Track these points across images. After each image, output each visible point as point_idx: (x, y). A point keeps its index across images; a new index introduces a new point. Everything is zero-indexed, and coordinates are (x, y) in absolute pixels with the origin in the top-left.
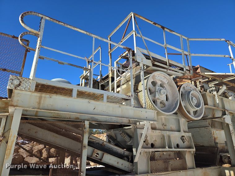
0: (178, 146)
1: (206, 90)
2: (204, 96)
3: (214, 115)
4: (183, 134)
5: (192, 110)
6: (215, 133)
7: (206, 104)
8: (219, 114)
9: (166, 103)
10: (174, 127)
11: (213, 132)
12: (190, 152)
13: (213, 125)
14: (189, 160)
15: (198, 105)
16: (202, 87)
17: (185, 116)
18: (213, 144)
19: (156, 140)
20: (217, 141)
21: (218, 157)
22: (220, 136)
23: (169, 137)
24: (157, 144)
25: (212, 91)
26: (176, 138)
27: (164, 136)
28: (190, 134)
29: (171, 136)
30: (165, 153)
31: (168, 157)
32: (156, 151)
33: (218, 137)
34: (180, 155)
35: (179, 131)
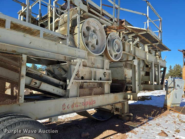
0: (101, 79)
1: (125, 40)
2: (124, 44)
3: (128, 59)
4: (105, 71)
5: (114, 54)
6: (126, 71)
7: (124, 50)
8: (131, 58)
9: (96, 46)
10: (100, 65)
11: (125, 70)
12: (108, 83)
13: (126, 66)
14: (107, 88)
15: (118, 51)
16: (124, 37)
17: (109, 58)
18: (124, 78)
19: (85, 75)
20: (127, 77)
21: (125, 87)
22: (129, 73)
23: (95, 72)
24: (86, 77)
25: (130, 41)
26: (100, 73)
27: (91, 72)
28: (110, 71)
29: (97, 72)
30: (91, 84)
31: (93, 86)
32: (84, 82)
33: (127, 74)
34: (101, 85)
35: (103, 69)
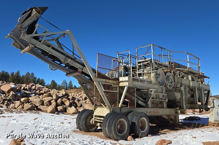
0: (161, 99)
1: (175, 75)
2: (174, 78)
3: (176, 86)
4: (164, 94)
5: (169, 84)
7: (174, 82)
8: (179, 86)
9: (160, 82)
10: (160, 91)
11: (175, 94)
12: (165, 101)
13: (176, 91)
14: (165, 105)
15: (171, 83)
17: (165, 86)
18: (174, 99)
19: (154, 96)
20: (176, 98)
21: (176, 105)
22: (178, 95)
23: (159, 95)
24: (155, 97)
25: (178, 75)
27: (157, 95)
28: (166, 94)
29: (160, 95)
30: (156, 101)
31: (157, 103)
32: (154, 100)
34: (161, 103)
35: (162, 93)
